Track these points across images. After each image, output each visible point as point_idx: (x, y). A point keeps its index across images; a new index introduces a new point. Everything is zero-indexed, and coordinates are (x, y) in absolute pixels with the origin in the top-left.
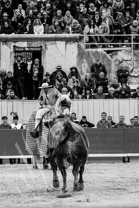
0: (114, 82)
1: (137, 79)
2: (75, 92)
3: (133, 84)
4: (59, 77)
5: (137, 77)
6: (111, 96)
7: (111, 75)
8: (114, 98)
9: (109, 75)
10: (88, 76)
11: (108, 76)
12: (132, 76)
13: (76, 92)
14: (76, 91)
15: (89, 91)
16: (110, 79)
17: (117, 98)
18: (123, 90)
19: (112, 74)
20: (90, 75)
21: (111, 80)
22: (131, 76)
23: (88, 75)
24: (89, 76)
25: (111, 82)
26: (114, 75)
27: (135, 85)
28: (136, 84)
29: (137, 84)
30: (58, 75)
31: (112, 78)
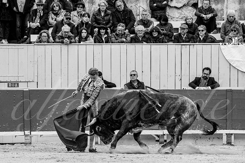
0: (145, 16)
1: (180, 11)
2: (83, 33)
3: (173, 19)
4: (55, 6)
5: (181, 9)
6: (138, 39)
7: (139, 4)
8: (143, 43)
9: (136, 5)
10: (102, 6)
11: (134, 6)
12: (173, 7)
13: (85, 33)
14: (85, 31)
15: (104, 31)
16: (138, 11)
17: (147, 43)
18: (154, 31)
19: (141, 3)
20: (105, 4)
21: (138, 14)
22: (171, 6)
23: (102, 3)
24: (104, 6)
25: (139, 17)
26: (144, 5)
27: (177, 21)
28: (178, 19)
29: (180, 20)
30: (53, 5)
31: (141, 9)
